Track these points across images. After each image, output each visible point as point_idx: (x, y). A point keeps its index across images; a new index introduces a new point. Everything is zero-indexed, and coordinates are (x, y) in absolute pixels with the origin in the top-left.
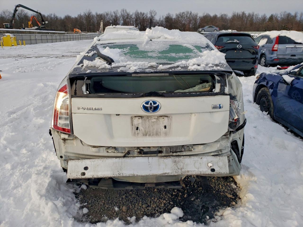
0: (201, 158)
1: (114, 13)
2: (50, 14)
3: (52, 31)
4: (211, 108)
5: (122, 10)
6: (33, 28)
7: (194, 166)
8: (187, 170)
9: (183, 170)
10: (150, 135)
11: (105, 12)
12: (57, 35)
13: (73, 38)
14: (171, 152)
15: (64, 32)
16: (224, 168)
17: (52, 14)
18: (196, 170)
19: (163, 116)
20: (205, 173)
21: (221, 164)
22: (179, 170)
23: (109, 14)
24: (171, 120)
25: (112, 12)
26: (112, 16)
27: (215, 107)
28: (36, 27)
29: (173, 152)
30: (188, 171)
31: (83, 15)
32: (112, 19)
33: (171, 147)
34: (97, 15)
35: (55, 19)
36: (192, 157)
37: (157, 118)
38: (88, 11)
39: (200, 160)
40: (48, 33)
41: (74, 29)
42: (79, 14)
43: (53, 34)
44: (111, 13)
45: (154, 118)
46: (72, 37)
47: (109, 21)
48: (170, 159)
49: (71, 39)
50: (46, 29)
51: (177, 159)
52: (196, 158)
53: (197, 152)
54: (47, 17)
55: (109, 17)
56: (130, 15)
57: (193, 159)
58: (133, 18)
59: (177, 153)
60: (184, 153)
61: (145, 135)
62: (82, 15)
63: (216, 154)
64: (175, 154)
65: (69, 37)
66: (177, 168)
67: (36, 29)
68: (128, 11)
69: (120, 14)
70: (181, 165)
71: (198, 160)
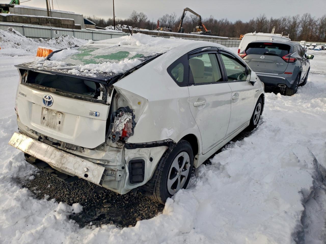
0: (83, 161)
1: (294, 18)
2: (222, 19)
3: (215, 36)
4: (89, 114)
5: (304, 15)
6: (199, 32)
7: (73, 166)
8: (66, 166)
9: (63, 166)
10: (50, 126)
11: (282, 17)
12: (219, 40)
13: (235, 45)
14: (66, 147)
15: (227, 38)
16: (97, 178)
17: (223, 19)
18: (73, 169)
19: (60, 112)
20: (78, 175)
21: (96, 173)
22: (61, 164)
23: (287, 19)
24: (64, 117)
25: (291, 17)
26: (289, 22)
27: (91, 114)
28: (201, 32)
29: (67, 148)
30: (66, 168)
31: (256, 21)
32: (288, 25)
33: (67, 144)
34: (272, 21)
35: (226, 24)
36: (77, 157)
37: (56, 112)
38: (262, 16)
39: (81, 162)
40: (211, 38)
41: (241, 35)
42: (252, 19)
43: (215, 39)
44: (289, 18)
45: (54, 112)
46: (234, 43)
47: (284, 28)
48: (61, 153)
49: (233, 46)
50: (210, 34)
51: (65, 155)
52: (79, 159)
53: (86, 155)
54: (219, 22)
55: (286, 23)
56: (314, 21)
57: (76, 160)
58: (317, 24)
59: (70, 150)
60: (75, 152)
61: (47, 125)
62: (254, 20)
63: (101, 163)
64: (68, 150)
65: (231, 43)
66: (60, 162)
67: (201, 34)
68: (312, 16)
69: (301, 19)
70: (64, 161)
71: (79, 162)
